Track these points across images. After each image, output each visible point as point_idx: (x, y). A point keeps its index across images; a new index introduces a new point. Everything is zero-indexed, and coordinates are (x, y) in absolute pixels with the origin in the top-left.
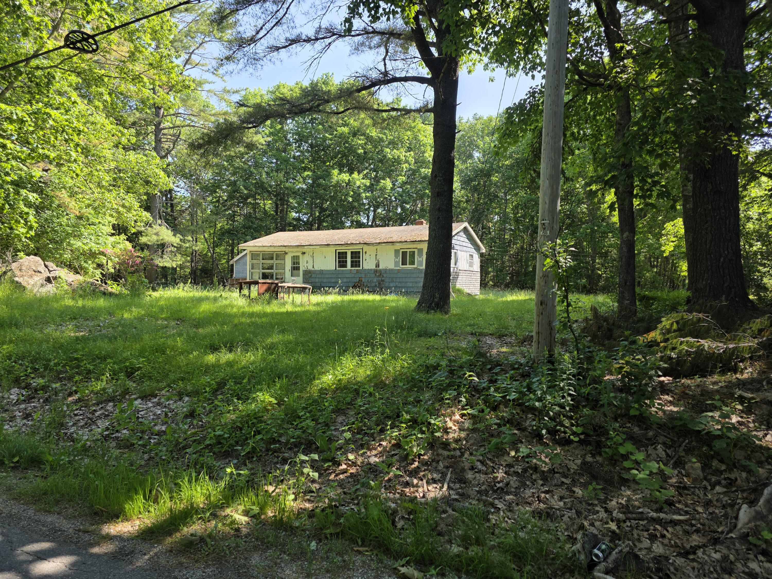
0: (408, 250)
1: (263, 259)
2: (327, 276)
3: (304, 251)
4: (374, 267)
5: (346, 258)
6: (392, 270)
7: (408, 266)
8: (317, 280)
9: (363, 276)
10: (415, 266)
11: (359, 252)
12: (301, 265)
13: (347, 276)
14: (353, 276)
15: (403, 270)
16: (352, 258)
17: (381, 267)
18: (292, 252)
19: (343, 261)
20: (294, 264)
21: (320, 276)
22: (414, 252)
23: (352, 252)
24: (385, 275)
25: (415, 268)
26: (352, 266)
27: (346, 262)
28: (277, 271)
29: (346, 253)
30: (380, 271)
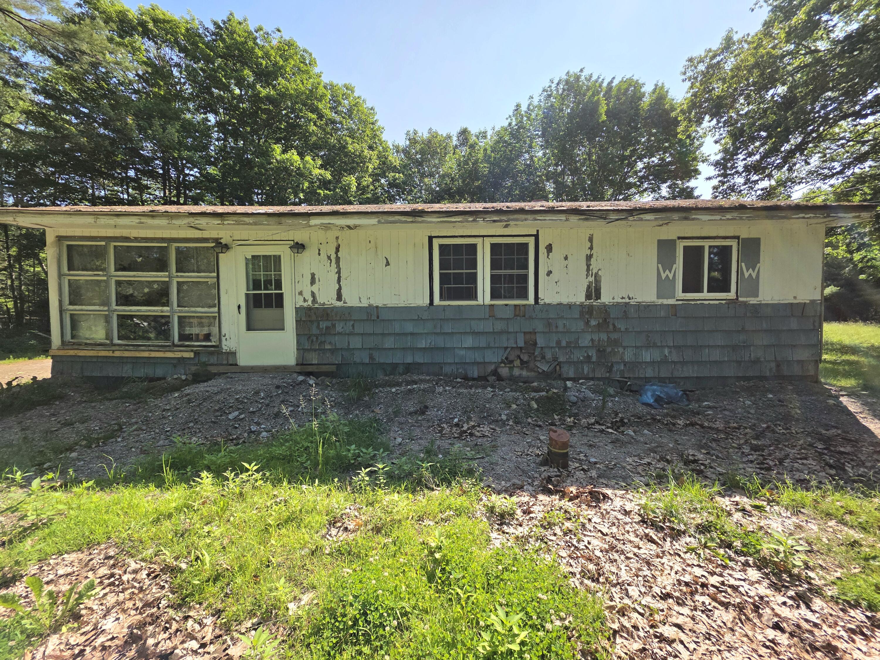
0: (706, 244)
1: (120, 268)
2: (397, 328)
3: (300, 236)
4: (580, 298)
5: (474, 265)
6: (649, 307)
7: (705, 294)
8: (356, 342)
9: (540, 326)
10: (732, 295)
11: (525, 246)
12: (286, 290)
13: (481, 327)
14: (499, 326)
15: (686, 305)
16: (494, 265)
17: (606, 298)
18: (244, 243)
19: (458, 278)
20: (256, 284)
21: (369, 328)
22: (727, 250)
23: (493, 246)
24: (621, 325)
25: (730, 302)
26: (494, 295)
27: (473, 278)
28: (186, 312)
29: (474, 247)
30: (605, 309)
